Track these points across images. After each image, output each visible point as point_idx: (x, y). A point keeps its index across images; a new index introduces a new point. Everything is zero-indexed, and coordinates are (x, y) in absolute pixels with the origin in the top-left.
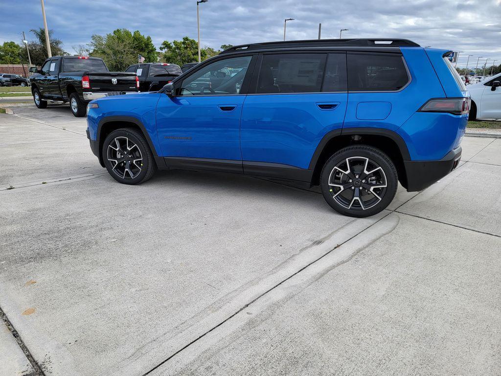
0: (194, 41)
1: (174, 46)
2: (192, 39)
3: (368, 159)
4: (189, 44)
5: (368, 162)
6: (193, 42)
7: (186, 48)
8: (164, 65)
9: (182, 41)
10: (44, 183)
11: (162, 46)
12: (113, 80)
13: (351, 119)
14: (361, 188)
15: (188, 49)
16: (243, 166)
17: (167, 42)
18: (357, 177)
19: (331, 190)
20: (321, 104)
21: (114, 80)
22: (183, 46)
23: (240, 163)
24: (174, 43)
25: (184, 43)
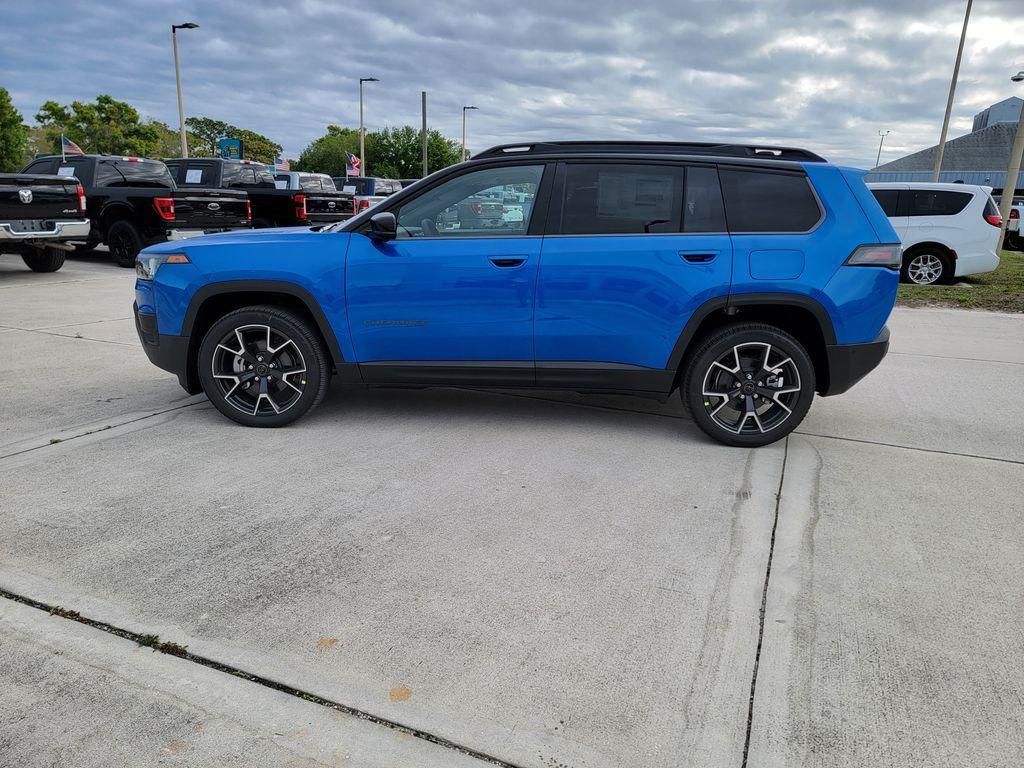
0: (126, 106)
1: (73, 114)
2: (121, 102)
3: (769, 346)
4: (112, 113)
5: (771, 350)
6: (123, 108)
7: (108, 119)
8: (131, 161)
9: (96, 103)
10: (56, 442)
11: (42, 113)
12: (22, 192)
13: (742, 278)
14: (756, 396)
15: (112, 122)
16: (536, 372)
17: (56, 105)
18: (750, 377)
19: (707, 404)
20: (686, 253)
21: (26, 194)
22: (97, 114)
23: (531, 365)
24: (74, 107)
25: (100, 109)
